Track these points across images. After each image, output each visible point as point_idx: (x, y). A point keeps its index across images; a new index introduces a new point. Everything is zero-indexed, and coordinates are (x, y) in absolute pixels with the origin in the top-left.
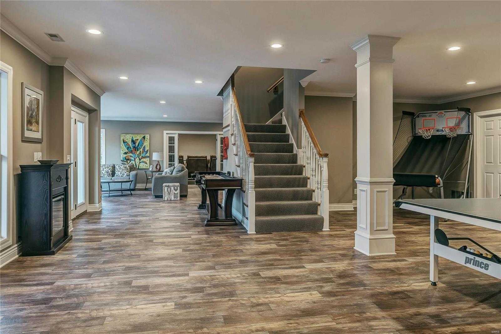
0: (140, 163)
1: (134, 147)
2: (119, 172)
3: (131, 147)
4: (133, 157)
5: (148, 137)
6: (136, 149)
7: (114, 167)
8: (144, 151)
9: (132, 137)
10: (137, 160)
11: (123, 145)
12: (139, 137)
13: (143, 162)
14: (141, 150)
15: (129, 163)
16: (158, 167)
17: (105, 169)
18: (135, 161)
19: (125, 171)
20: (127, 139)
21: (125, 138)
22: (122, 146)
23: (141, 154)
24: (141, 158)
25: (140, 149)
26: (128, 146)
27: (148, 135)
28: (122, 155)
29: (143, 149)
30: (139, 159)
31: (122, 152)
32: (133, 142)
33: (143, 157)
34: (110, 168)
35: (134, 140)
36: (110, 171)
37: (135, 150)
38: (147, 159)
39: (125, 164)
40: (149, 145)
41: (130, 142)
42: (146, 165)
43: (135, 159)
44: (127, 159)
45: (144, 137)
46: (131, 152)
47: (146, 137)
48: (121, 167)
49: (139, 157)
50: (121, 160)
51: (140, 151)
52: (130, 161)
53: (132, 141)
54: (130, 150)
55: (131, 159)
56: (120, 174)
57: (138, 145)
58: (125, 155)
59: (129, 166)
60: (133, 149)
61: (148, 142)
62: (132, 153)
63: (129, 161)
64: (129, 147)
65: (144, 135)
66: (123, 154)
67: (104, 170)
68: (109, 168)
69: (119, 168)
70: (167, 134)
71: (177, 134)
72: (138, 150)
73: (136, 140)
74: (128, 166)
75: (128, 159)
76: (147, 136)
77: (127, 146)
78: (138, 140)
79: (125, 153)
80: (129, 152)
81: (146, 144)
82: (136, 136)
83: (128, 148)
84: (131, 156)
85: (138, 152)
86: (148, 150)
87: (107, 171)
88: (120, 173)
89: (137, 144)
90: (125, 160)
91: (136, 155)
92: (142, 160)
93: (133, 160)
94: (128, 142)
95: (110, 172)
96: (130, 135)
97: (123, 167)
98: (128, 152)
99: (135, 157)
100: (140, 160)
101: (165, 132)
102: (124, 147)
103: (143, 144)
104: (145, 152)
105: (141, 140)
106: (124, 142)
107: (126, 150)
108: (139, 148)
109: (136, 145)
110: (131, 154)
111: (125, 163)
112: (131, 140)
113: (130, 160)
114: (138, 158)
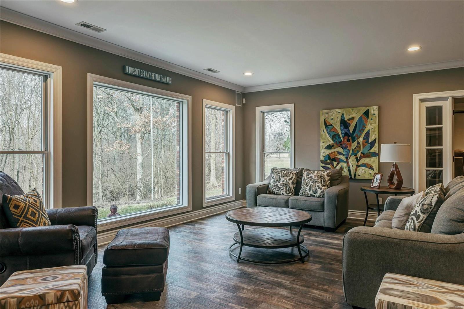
0: (358, 166)
1: (346, 134)
2: (307, 185)
3: (339, 135)
4: (343, 155)
5: (376, 113)
6: (350, 137)
7: (299, 175)
8: (367, 142)
9: (341, 114)
10: (352, 161)
11: (325, 131)
12: (356, 114)
13: (364, 165)
14: (361, 140)
15: (336, 166)
16: (395, 180)
17: (282, 179)
18: (348, 163)
19: (320, 185)
20: (332, 119)
21: (328, 118)
22: (322, 133)
23: (360, 147)
24: (361, 157)
25: (359, 137)
26: (334, 133)
27: (376, 108)
28: (322, 151)
29: (364, 139)
30: (357, 158)
31: (322, 144)
32: (344, 124)
33: (364, 156)
34: (291, 176)
35: (346, 119)
36: (290, 182)
37: (348, 140)
38: (373, 159)
39: (328, 168)
40: (377, 129)
41: (339, 124)
42: (371, 171)
43: (347, 158)
44: (331, 159)
45: (367, 113)
46: (341, 144)
47: (371, 112)
48: (311, 175)
49: (356, 155)
50: (322, 161)
51: (359, 143)
52: (338, 163)
53: (341, 123)
54: (338, 140)
55: (339, 159)
56: (310, 190)
57: (354, 131)
58: (328, 152)
59: (328, 175)
60: (343, 138)
61: (376, 123)
62: (342, 147)
63: (335, 163)
64: (336, 135)
65: (367, 109)
66: (326, 148)
67: (280, 181)
68: (289, 176)
69: (308, 178)
70: (422, 101)
71: (450, 99)
72: (353, 141)
73: (349, 120)
74: (325, 174)
75: (334, 160)
76: (374, 110)
77: (332, 134)
78: (353, 119)
79: (329, 147)
80: (337, 144)
81: (372, 126)
82: (350, 112)
83: (333, 137)
84: (340, 153)
85: (354, 145)
86: (375, 140)
87: (286, 183)
88: (308, 188)
89: (351, 129)
90: (329, 161)
91: (349, 151)
92: (363, 161)
93: (343, 161)
94: (334, 126)
95: (291, 185)
96: (338, 110)
97: (315, 176)
98: (333, 146)
99: (348, 154)
100: (358, 160)
101: (416, 97)
102: (325, 135)
103: (364, 126)
104: (370, 145)
105: (360, 119)
106: (326, 125)
107: (330, 141)
108: (357, 135)
109: (349, 130)
110: (340, 149)
111: (329, 166)
112: (339, 119)
113: (339, 161)
114: (353, 157)
